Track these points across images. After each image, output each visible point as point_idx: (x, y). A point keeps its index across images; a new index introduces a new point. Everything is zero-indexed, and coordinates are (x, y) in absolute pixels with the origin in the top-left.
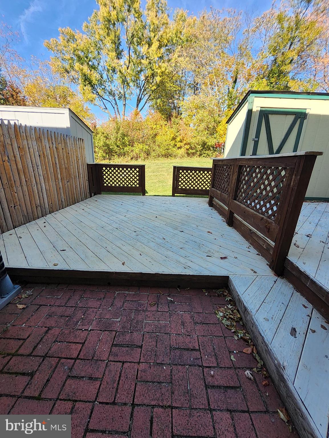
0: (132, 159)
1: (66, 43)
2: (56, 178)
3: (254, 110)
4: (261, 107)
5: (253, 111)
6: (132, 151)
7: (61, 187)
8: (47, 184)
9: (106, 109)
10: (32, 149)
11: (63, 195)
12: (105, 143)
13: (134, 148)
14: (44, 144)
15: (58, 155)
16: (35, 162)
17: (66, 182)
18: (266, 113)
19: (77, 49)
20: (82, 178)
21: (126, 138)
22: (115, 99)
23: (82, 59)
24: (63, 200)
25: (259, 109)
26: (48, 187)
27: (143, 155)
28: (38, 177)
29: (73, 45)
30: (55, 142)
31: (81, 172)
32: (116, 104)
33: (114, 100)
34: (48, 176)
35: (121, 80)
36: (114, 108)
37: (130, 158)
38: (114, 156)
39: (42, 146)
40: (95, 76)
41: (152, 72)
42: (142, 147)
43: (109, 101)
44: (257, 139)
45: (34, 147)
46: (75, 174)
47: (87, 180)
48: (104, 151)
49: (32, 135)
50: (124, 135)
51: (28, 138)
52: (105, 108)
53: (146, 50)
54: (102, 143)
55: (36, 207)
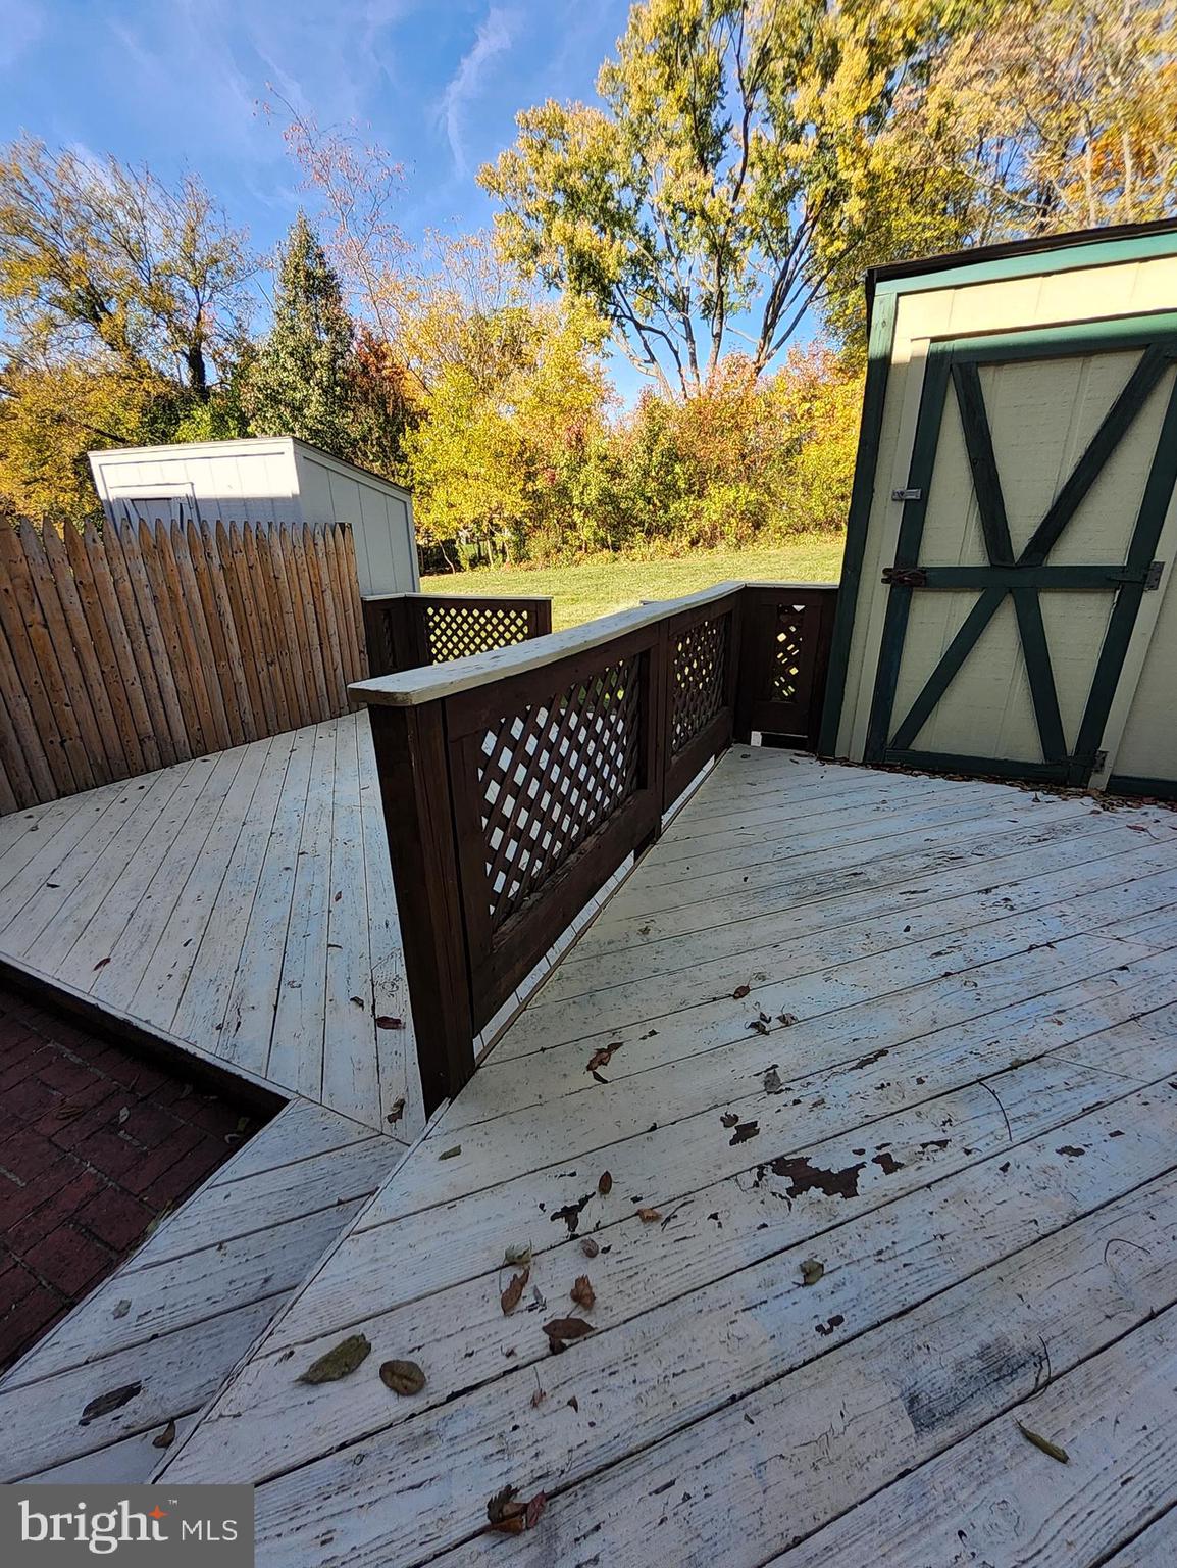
0: (694, 543)
1: (536, 156)
2: (221, 655)
3: (902, 353)
4: (934, 340)
5: (894, 360)
6: (697, 514)
7: (243, 680)
8: (182, 675)
9: (653, 360)
10: (128, 584)
11: (246, 704)
12: (604, 490)
13: (703, 504)
14: (172, 562)
15: (230, 589)
16: (136, 616)
17: (261, 663)
18: (959, 365)
19: (567, 170)
20: (336, 649)
21: (678, 468)
22: (687, 322)
23: (580, 199)
24: (249, 718)
25: (924, 348)
26: (184, 686)
27: (733, 528)
28: (148, 659)
29: (555, 158)
30: (220, 550)
31: (333, 628)
32: (689, 337)
33: (684, 323)
34: (185, 651)
35: (707, 245)
36: (676, 353)
37: (686, 541)
38: (633, 535)
39: (164, 569)
40: (617, 252)
41: (831, 184)
42: (732, 494)
43: (661, 333)
44: (915, 494)
45: (135, 576)
46: (303, 638)
47: (361, 652)
48: (602, 522)
49: (129, 542)
50: (673, 457)
51: (111, 554)
52: (648, 358)
53: (808, 102)
54: (593, 493)
55: (141, 742)
